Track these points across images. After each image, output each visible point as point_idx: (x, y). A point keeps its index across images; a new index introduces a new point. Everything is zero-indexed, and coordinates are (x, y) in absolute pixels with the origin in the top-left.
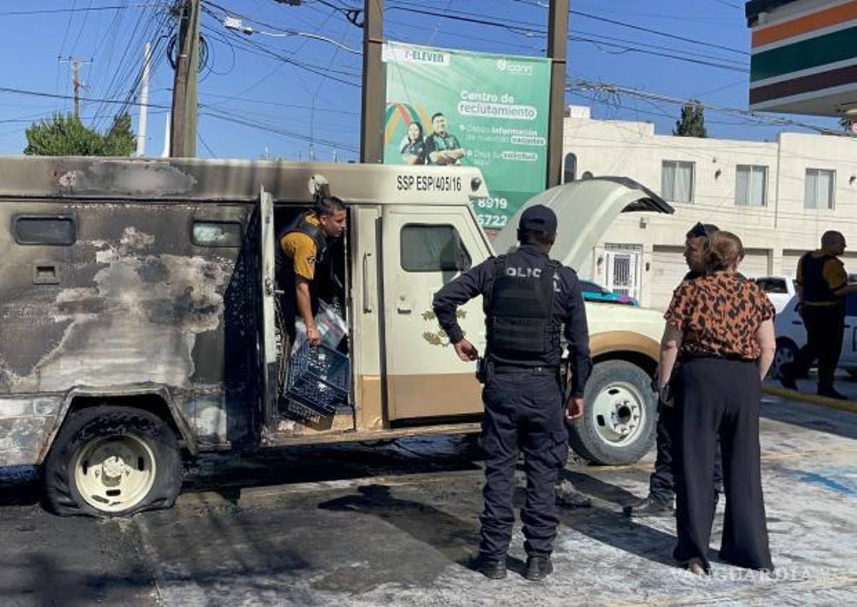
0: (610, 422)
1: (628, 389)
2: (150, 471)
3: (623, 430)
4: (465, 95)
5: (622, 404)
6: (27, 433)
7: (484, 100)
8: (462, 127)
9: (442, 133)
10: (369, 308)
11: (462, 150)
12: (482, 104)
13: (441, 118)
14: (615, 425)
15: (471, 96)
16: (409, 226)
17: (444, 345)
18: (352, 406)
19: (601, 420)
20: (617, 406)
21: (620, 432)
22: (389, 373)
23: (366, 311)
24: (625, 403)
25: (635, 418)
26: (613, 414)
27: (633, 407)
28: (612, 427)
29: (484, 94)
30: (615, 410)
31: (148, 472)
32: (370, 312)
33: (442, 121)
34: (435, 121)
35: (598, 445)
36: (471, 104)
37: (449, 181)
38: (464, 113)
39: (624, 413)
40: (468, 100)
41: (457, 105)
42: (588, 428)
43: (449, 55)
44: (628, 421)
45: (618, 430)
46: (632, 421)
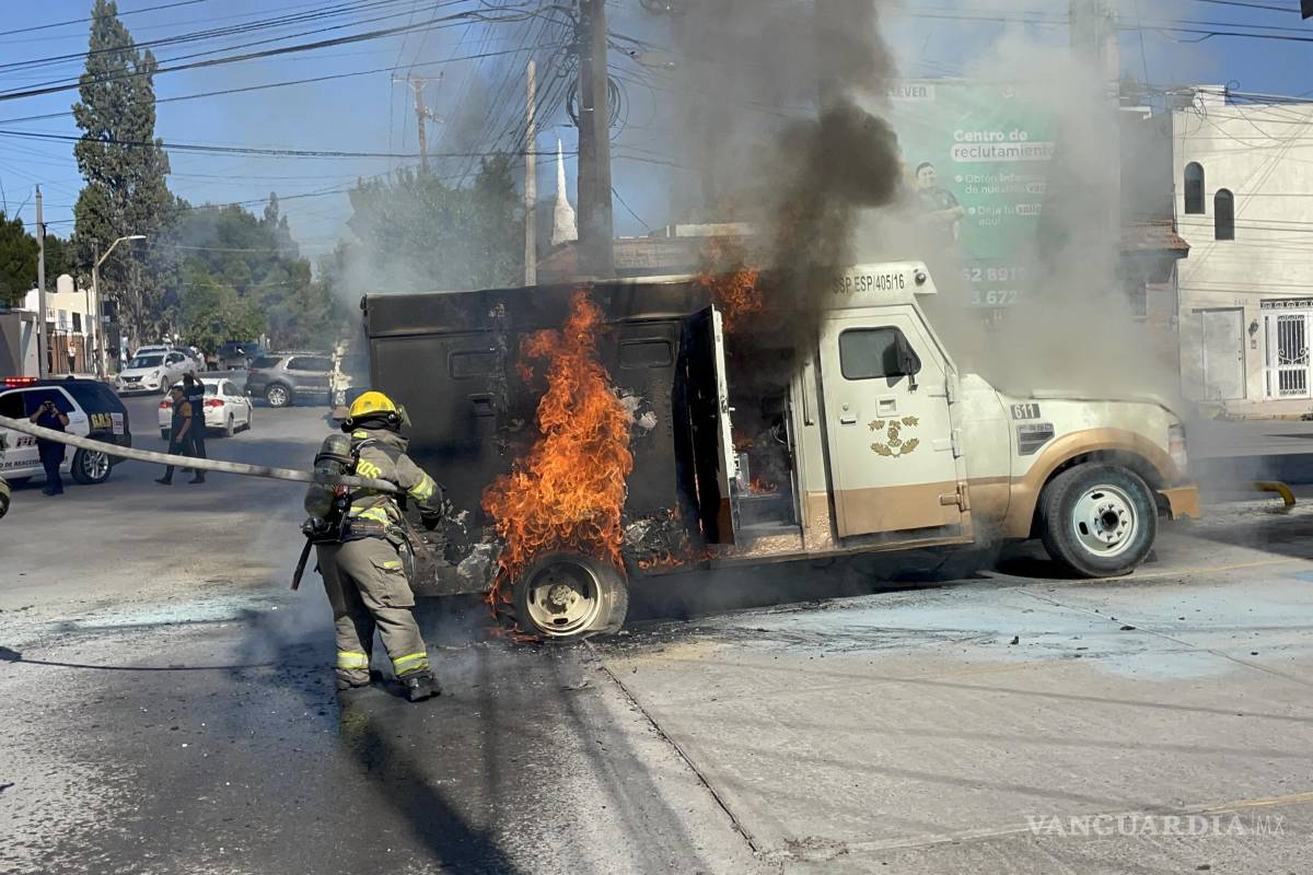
0: (1093, 530)
1: (1114, 492)
2: (596, 600)
3: (1109, 538)
4: (959, 136)
5: (1107, 509)
6: (476, 561)
7: (986, 139)
8: (959, 178)
9: (932, 188)
10: (811, 421)
11: (960, 208)
12: (984, 146)
13: (929, 168)
14: (1099, 533)
15: (968, 137)
16: (847, 332)
17: (895, 456)
18: (800, 524)
19: (1083, 527)
20: (1100, 511)
21: (1106, 540)
22: (835, 488)
23: (807, 424)
24: (1111, 507)
25: (1124, 523)
26: (1096, 520)
27: (1121, 512)
28: (1096, 533)
29: (985, 133)
30: (1098, 515)
31: (593, 600)
32: (812, 424)
33: (931, 173)
34: (920, 174)
35: (1079, 554)
36: (968, 147)
37: (890, 279)
38: (960, 159)
39: (1110, 519)
40: (965, 142)
41: (949, 151)
42: (1069, 537)
43: (933, 87)
44: (1115, 527)
45: (1103, 537)
46: (1120, 527)
